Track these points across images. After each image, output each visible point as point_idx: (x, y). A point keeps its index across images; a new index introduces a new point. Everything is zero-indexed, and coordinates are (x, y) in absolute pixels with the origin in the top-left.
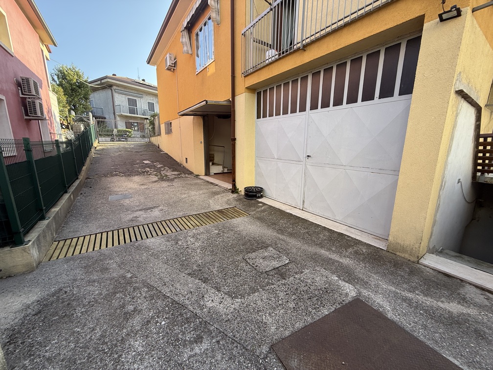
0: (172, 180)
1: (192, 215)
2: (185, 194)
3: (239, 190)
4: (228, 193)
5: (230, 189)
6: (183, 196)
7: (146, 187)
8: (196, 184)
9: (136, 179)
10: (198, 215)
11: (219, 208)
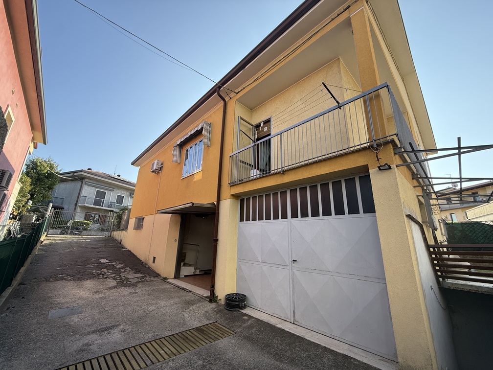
0: (134, 285)
1: (164, 338)
2: (152, 304)
3: (219, 298)
4: (204, 302)
5: (206, 297)
6: (151, 308)
7: (101, 295)
8: (164, 290)
9: (89, 284)
10: (171, 337)
11: (196, 324)
